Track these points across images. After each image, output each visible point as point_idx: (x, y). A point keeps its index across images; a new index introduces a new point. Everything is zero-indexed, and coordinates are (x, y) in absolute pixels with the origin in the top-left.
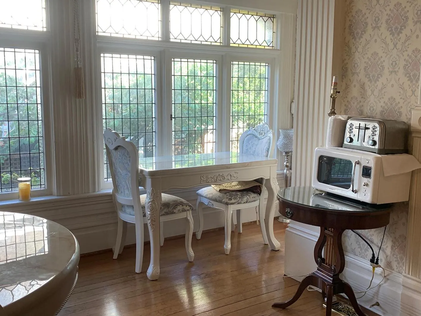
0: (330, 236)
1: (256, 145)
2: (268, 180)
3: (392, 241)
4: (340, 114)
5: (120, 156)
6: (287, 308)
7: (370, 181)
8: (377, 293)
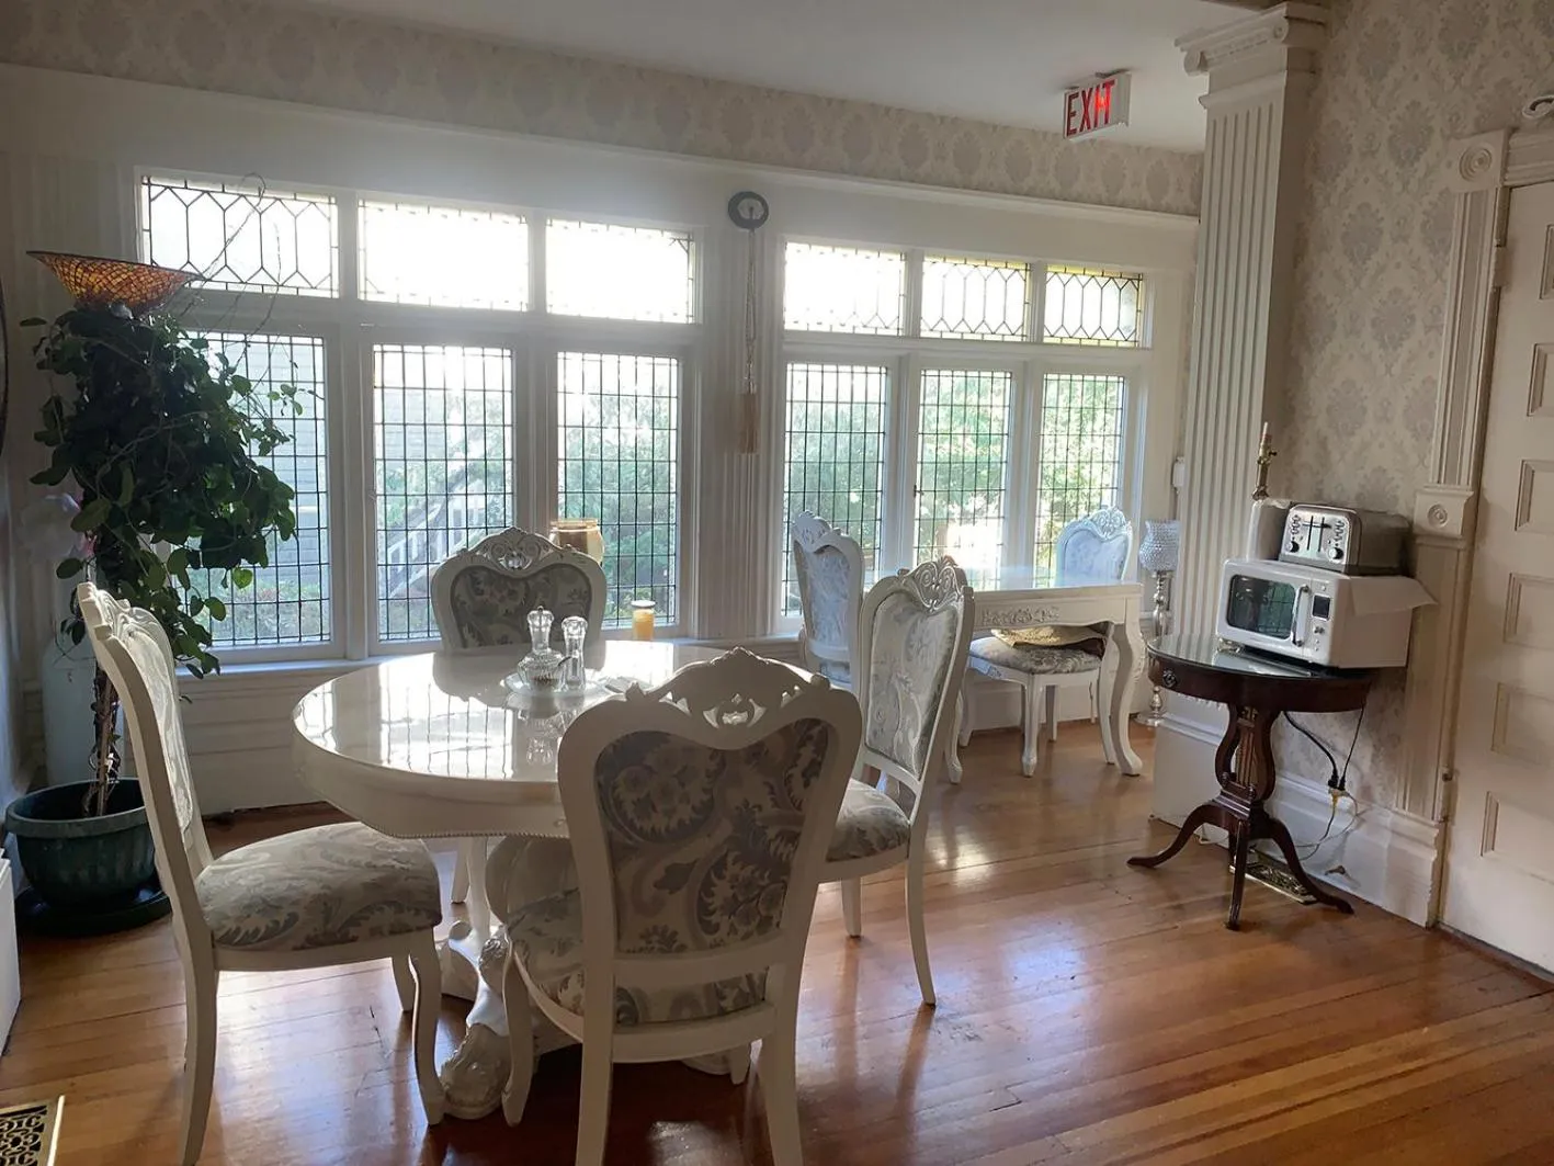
0: (1249, 728)
1: (1095, 554)
2: (1121, 628)
3: (1374, 746)
4: (1277, 496)
5: (827, 566)
6: (1158, 866)
7: (1326, 623)
8: (1340, 849)
